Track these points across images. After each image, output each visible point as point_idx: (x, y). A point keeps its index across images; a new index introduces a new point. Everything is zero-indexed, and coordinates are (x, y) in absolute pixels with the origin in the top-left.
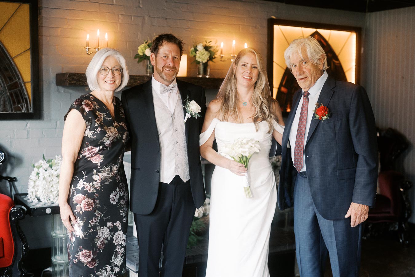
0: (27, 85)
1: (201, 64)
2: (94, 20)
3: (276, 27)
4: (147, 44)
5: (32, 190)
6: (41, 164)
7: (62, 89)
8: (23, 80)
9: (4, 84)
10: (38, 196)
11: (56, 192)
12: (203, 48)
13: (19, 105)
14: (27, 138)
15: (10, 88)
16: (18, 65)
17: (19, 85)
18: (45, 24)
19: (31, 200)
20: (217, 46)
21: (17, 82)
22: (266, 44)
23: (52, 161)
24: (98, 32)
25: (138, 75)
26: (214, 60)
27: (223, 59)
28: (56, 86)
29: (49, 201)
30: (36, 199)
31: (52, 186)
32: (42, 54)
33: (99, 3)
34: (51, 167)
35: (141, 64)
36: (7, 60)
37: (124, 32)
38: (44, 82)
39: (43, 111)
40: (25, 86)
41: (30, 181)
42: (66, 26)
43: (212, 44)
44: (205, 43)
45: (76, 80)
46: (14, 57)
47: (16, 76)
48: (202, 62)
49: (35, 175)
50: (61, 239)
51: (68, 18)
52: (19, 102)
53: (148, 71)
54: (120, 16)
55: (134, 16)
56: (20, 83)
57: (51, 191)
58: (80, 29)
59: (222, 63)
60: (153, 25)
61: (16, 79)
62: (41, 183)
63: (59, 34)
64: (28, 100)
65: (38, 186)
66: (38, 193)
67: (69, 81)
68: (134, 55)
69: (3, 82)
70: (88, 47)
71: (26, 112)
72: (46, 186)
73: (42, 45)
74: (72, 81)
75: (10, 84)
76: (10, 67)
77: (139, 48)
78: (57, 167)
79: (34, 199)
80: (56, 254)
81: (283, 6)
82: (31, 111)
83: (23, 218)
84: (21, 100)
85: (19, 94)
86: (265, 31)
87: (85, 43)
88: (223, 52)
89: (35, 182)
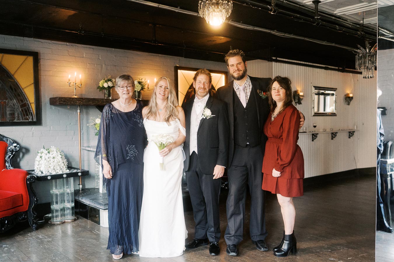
0: (31, 104)
1: (137, 92)
2: (72, 66)
3: (179, 71)
4: (105, 80)
5: (38, 167)
6: (43, 151)
7: (53, 107)
8: (30, 102)
9: (18, 104)
10: (41, 170)
11: (53, 167)
12: (138, 83)
13: (27, 117)
14: (32, 137)
15: (22, 106)
16: (26, 93)
17: (27, 105)
18: (42, 69)
19: (37, 173)
20: (146, 82)
21: (26, 103)
22: (174, 81)
23: (49, 149)
24: (76, 74)
25: (100, 98)
26: (144, 90)
27: (149, 89)
28: (50, 106)
29: (48, 173)
30: (40, 172)
31: (50, 164)
32: (41, 86)
33: (75, 57)
34: (49, 153)
35: (101, 92)
36: (19, 90)
37: (90, 73)
38: (42, 103)
39: (42, 120)
40: (31, 105)
41: (36, 161)
42: (56, 70)
43: (143, 80)
44: (139, 80)
45: (63, 101)
46: (24, 88)
47: (25, 99)
48: (137, 91)
49: (39, 157)
50: (57, 195)
51: (56, 65)
52: (27, 115)
53: (106, 96)
54: (88, 64)
55: (96, 64)
56: (28, 104)
57: (50, 167)
58: (64, 72)
59: (149, 92)
60: (108, 70)
61: (25, 101)
62: (43, 162)
63: (51, 75)
64: (33, 113)
65: (41, 164)
66: (41, 169)
67: (59, 101)
68: (97, 87)
69: (17, 103)
70: (69, 82)
71: (31, 121)
72: (47, 164)
73: (41, 81)
74: (61, 101)
75: (21, 104)
76: (21, 94)
77: (100, 82)
78: (53, 153)
79: (39, 172)
80: (53, 204)
81: (182, 59)
82: (35, 120)
83: (34, 182)
84: (29, 113)
85: (27, 110)
86: (173, 73)
87: (68, 80)
88: (149, 85)
89: (39, 162)
